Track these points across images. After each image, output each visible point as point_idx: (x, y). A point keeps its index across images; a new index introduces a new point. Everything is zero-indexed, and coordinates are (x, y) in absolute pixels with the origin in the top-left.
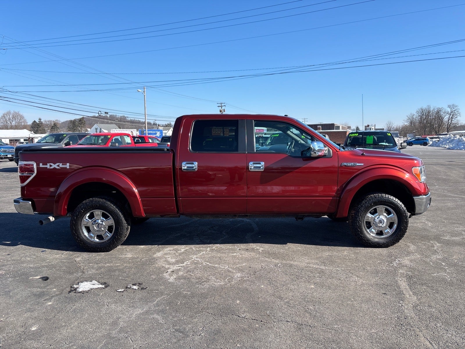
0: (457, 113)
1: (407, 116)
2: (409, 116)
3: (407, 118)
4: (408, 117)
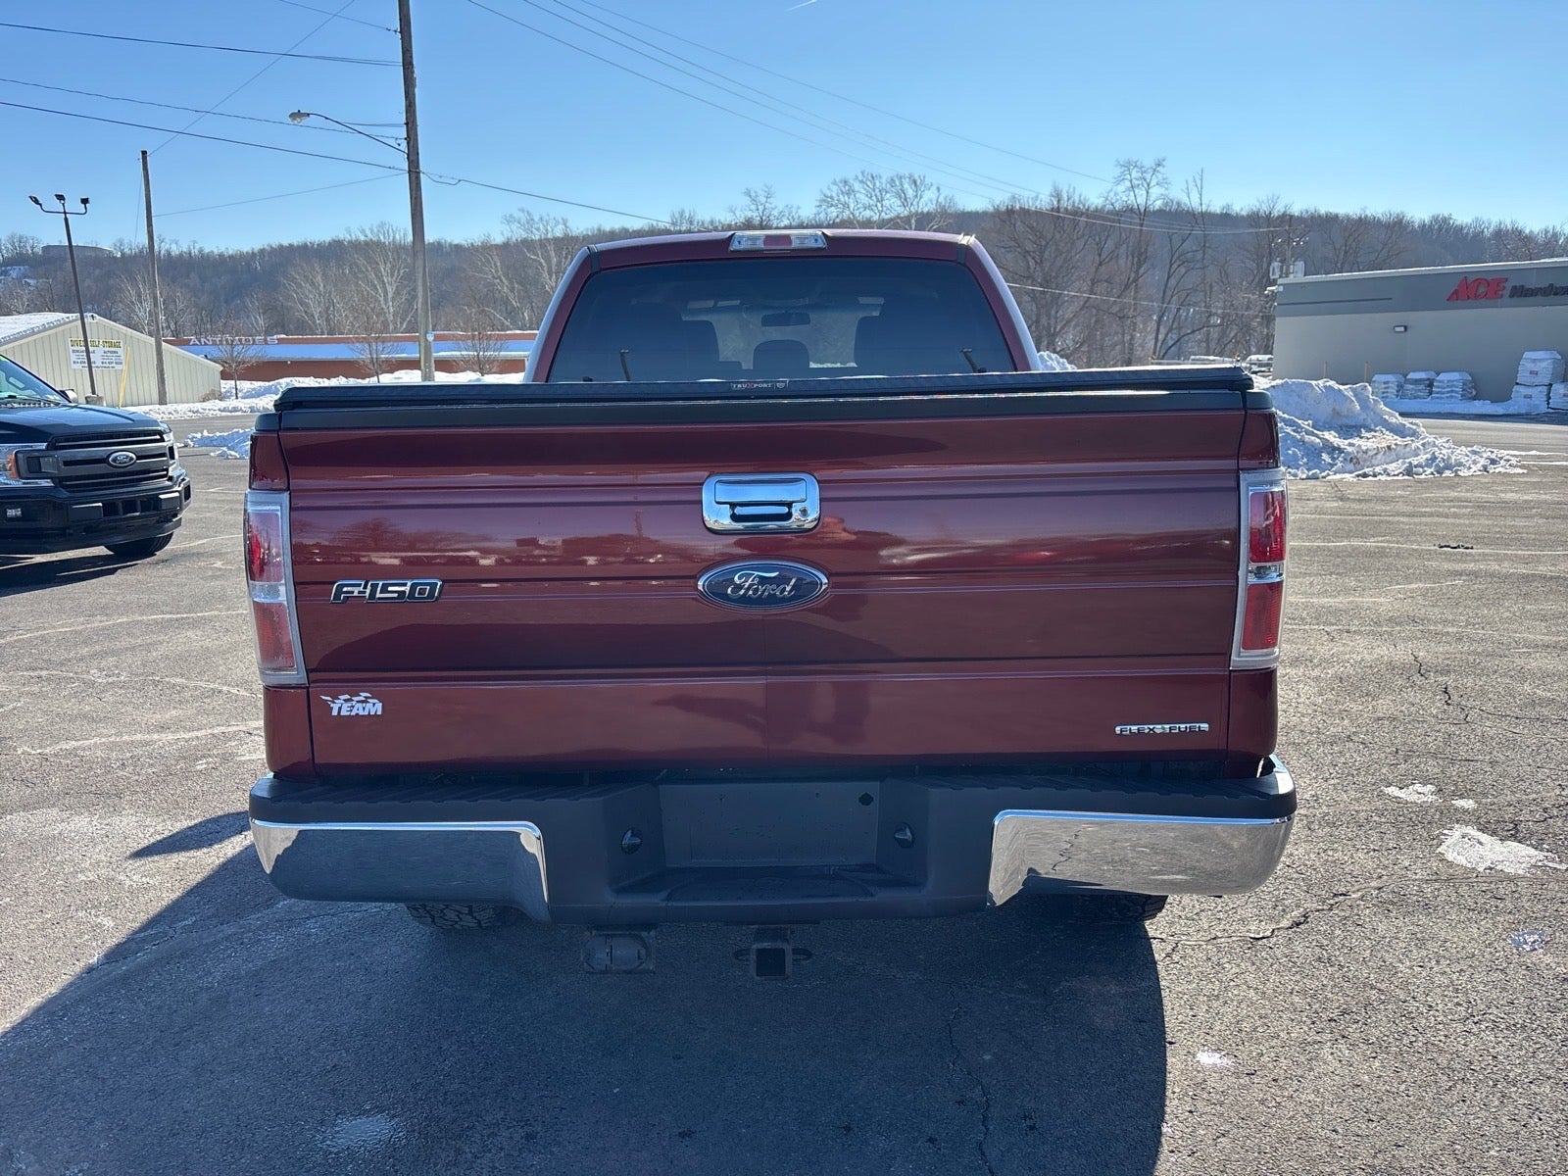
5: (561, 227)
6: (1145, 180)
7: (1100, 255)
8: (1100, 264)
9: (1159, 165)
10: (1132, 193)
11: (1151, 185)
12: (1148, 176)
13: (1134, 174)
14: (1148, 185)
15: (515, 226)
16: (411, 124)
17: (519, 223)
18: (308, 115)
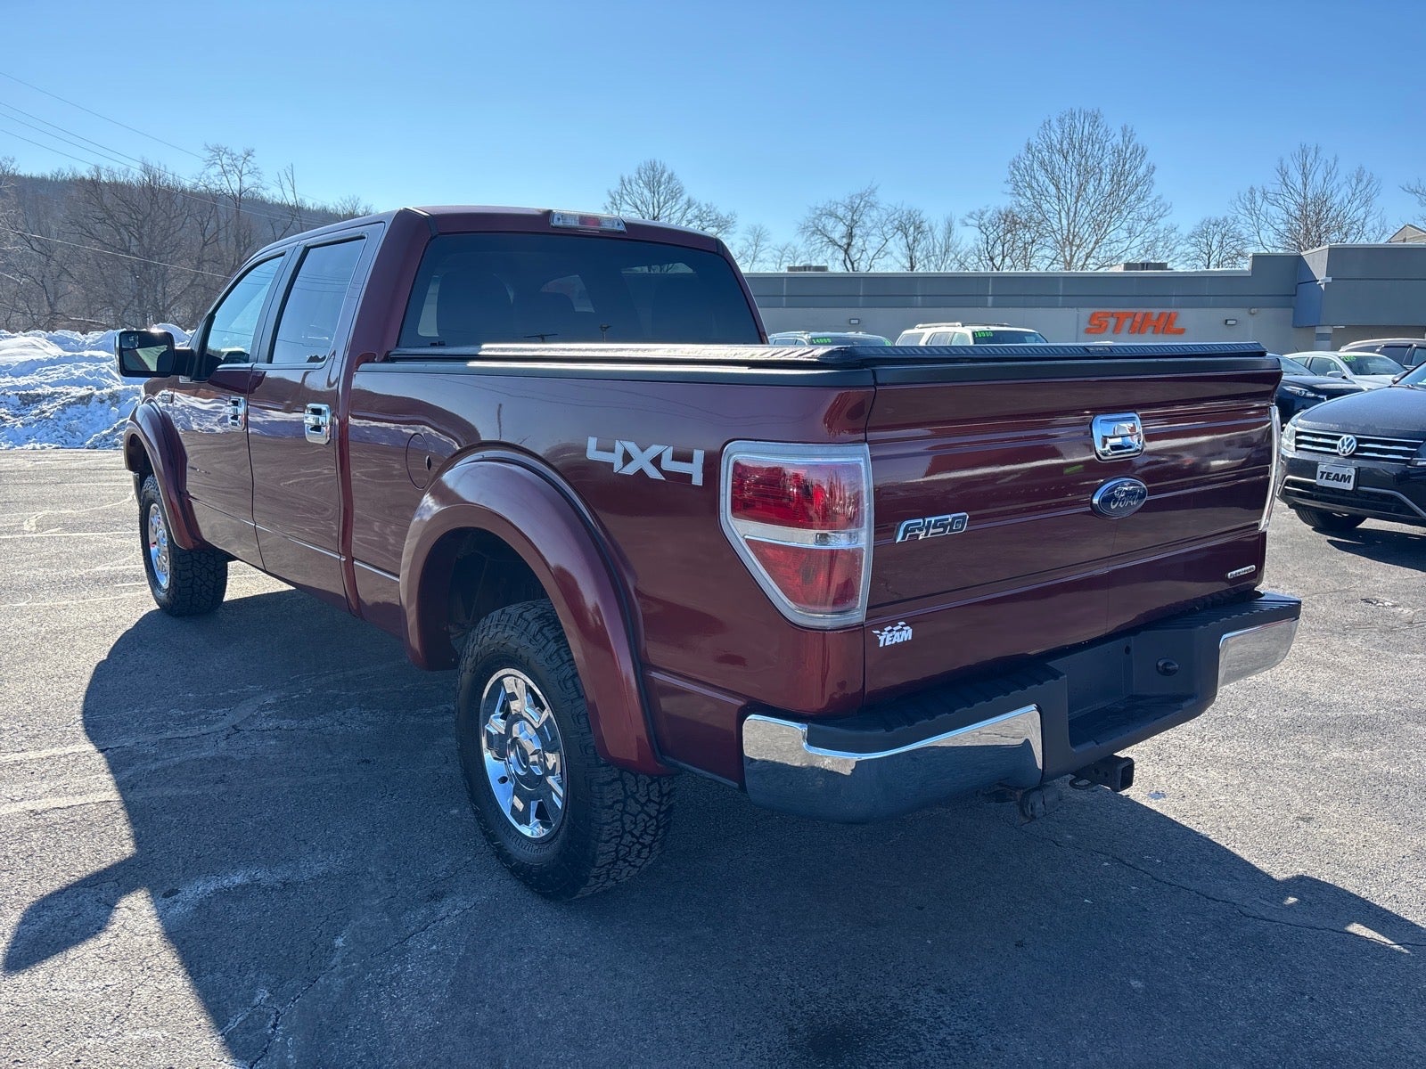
6: (236, 167)
7: (203, 235)
8: (205, 244)
9: (249, 155)
10: (224, 178)
11: (243, 173)
12: (239, 164)
13: (225, 160)
14: (241, 172)
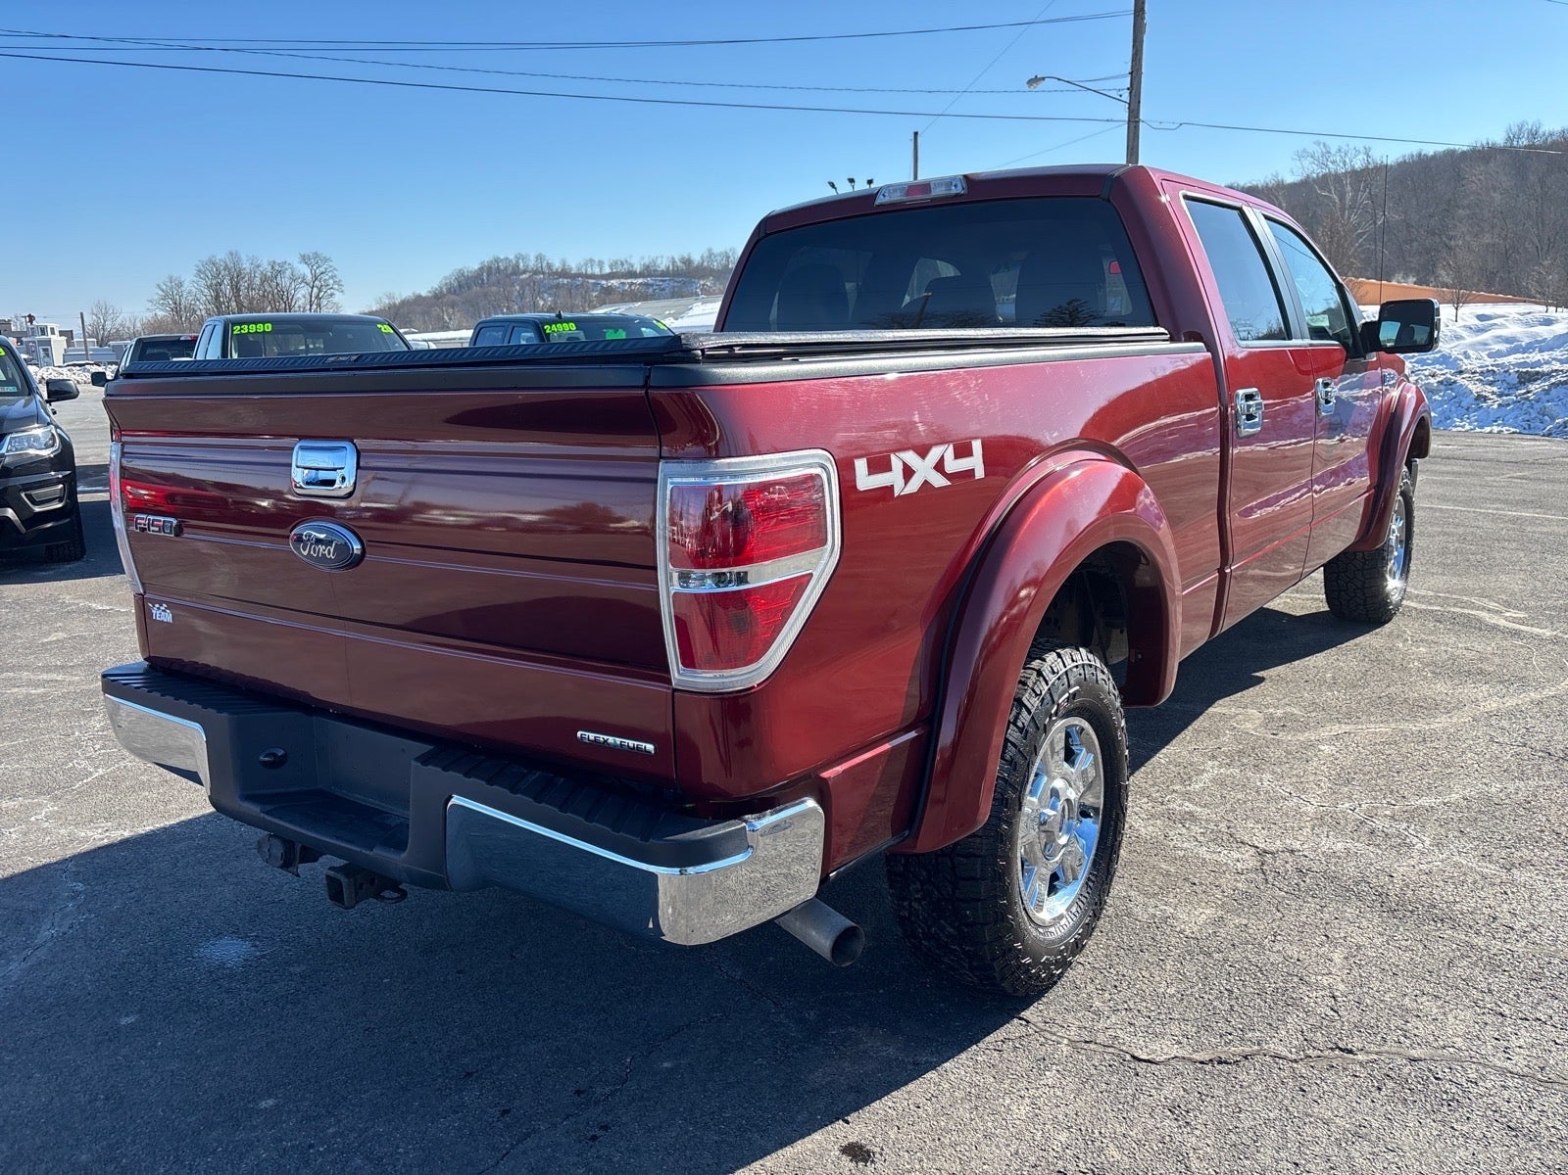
0: (331, 282)
1: (159, 286)
2: (167, 286)
3: (161, 293)
4: (163, 291)
5: (1362, 156)
15: (1306, 163)
16: (1136, 73)
17: (1312, 157)
18: (1044, 79)
